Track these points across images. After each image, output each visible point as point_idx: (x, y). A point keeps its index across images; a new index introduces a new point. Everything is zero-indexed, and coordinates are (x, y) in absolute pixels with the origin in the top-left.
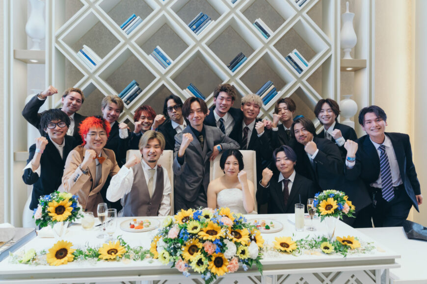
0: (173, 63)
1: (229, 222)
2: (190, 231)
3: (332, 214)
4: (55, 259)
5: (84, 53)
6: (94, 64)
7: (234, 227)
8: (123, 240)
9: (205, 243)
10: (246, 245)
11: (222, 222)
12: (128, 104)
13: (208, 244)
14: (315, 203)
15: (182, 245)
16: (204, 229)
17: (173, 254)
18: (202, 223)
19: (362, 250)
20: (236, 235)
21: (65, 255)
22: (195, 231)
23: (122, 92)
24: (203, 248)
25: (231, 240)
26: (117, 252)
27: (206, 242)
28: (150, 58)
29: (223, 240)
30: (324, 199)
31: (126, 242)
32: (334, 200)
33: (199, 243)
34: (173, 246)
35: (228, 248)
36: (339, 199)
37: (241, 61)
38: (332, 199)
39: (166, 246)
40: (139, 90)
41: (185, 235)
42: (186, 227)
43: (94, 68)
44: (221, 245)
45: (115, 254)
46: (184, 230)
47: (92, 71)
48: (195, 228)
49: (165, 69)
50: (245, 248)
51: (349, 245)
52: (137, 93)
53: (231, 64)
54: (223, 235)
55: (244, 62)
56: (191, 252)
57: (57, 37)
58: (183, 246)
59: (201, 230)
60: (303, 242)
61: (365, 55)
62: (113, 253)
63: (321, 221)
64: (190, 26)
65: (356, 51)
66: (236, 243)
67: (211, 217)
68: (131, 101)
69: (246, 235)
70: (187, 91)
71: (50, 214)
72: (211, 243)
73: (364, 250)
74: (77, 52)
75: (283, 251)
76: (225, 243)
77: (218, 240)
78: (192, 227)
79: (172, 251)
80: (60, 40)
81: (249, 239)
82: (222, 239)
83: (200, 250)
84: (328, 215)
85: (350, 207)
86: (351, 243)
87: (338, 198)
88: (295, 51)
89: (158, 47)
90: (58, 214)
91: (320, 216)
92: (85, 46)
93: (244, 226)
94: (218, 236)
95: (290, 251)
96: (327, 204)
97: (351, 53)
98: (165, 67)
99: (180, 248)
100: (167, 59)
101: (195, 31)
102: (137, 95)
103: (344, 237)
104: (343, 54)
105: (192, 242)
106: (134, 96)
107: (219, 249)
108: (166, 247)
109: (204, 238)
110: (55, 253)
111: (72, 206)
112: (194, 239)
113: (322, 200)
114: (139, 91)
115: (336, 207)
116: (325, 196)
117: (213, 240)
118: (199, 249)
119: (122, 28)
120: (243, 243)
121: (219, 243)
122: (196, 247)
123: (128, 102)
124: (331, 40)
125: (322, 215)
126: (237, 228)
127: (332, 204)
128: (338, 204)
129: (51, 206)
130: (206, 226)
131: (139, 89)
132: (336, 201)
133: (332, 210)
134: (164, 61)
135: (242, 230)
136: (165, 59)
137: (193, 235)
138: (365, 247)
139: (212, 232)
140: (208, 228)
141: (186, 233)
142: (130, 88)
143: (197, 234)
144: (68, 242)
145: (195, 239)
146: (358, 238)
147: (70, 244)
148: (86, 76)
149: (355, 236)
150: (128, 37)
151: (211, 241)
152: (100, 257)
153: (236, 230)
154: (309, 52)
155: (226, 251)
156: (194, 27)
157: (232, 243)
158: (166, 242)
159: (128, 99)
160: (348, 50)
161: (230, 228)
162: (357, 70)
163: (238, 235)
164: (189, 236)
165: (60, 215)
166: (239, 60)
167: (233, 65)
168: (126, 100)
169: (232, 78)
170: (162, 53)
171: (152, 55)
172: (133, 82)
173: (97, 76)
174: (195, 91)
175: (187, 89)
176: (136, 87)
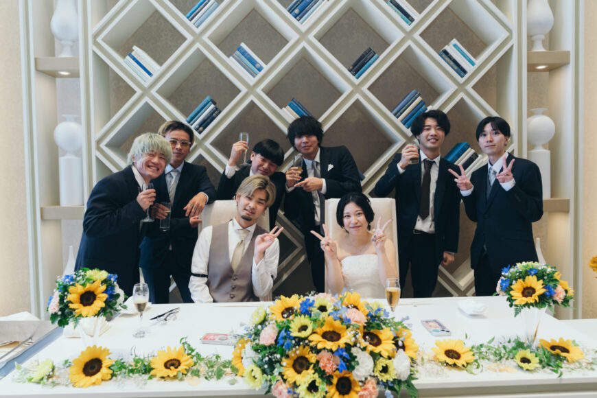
0: (266, 67)
1: (359, 318)
2: (295, 333)
3: (536, 304)
4: (83, 376)
5: (134, 59)
6: (150, 74)
7: (368, 326)
8: (189, 345)
9: (320, 354)
10: (390, 358)
11: (348, 318)
12: (200, 133)
13: (325, 356)
14: (504, 284)
15: (282, 356)
16: (318, 330)
17: (268, 371)
18: (315, 321)
19: (588, 363)
20: (372, 339)
21: (98, 370)
22: (303, 334)
23: (192, 115)
24: (318, 362)
25: (364, 349)
26: (179, 364)
27: (323, 351)
28: (231, 61)
29: (350, 350)
30: (520, 278)
31: (194, 348)
32: (538, 280)
33: (311, 354)
34: (267, 359)
35: (360, 362)
36: (546, 278)
37: (370, 62)
38: (535, 278)
39: (257, 356)
40: (217, 111)
41: (288, 341)
42: (288, 327)
43: (150, 80)
44: (348, 357)
45: (176, 368)
46: (285, 331)
47: (146, 85)
48: (304, 328)
49: (254, 77)
50: (388, 362)
51: (564, 354)
52: (214, 115)
53: (354, 66)
54: (351, 341)
55: (374, 62)
56: (298, 368)
57: (96, 36)
58: (283, 359)
59: (313, 332)
60: (483, 349)
61: (567, 44)
62: (172, 368)
63: (515, 316)
64: (291, 11)
65: (552, 38)
66: (372, 353)
67: (330, 310)
68: (205, 128)
69: (388, 339)
70: (287, 110)
71: (71, 306)
72: (330, 354)
73: (592, 363)
74: (124, 57)
75: (450, 365)
76: (355, 354)
77: (342, 349)
78: (299, 326)
79: (266, 366)
80: (99, 40)
81: (394, 347)
82: (348, 347)
83: (312, 366)
84: (527, 305)
85: (566, 291)
86: (566, 351)
87: (544, 276)
88: (455, 41)
89: (243, 45)
90: (85, 305)
91: (513, 307)
92: (135, 48)
93: (384, 324)
94: (342, 342)
95: (463, 366)
96: (525, 286)
97: (543, 42)
98: (254, 75)
99: (279, 362)
100: (257, 63)
101: (298, 18)
102: (214, 118)
103: (552, 340)
104: (531, 43)
105: (298, 351)
106: (209, 120)
107: (344, 364)
108: (256, 359)
109: (319, 347)
110: (83, 366)
111: (105, 292)
112: (301, 347)
113: (516, 280)
114: (216, 113)
115: (543, 291)
116: (520, 273)
117: (334, 349)
118: (312, 364)
119: (188, 18)
120: (385, 354)
121: (345, 354)
122: (306, 360)
123: (201, 129)
124: (512, 22)
125: (516, 306)
126: (373, 327)
127: (533, 286)
128: (545, 286)
129: (74, 293)
130: (322, 325)
131: (217, 109)
132: (541, 282)
133: (535, 297)
134: (252, 67)
135: (381, 331)
136: (254, 63)
137: (299, 340)
138: (593, 359)
139: (332, 336)
140: (326, 328)
141: (288, 337)
142: (202, 108)
143: (306, 338)
144: (103, 348)
145: (304, 347)
146: (576, 342)
147: (106, 351)
148: (139, 92)
149: (572, 339)
150: (198, 31)
151: (331, 351)
152: (152, 372)
153: (372, 331)
154: (476, 43)
155: (357, 367)
156: (297, 11)
157: (366, 354)
158: (256, 350)
159: (201, 125)
160: (539, 38)
161: (362, 328)
162: (554, 69)
163: (376, 341)
164: (294, 342)
165: (88, 308)
166: (366, 59)
167: (357, 67)
168: (197, 126)
169: (357, 88)
170: (248, 54)
171: (233, 57)
172: (207, 99)
173: (154, 92)
174: (301, 110)
175: (288, 106)
176: (212, 106)
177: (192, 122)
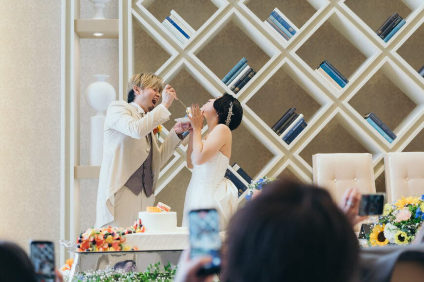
0: (299, 31)
5: (172, 22)
6: (187, 36)
23: (228, 75)
28: (266, 25)
37: (398, 26)
40: (252, 73)
43: (187, 42)
47: (183, 47)
49: (288, 40)
52: (249, 75)
53: (383, 31)
55: (400, 27)
68: (240, 88)
70: (320, 71)
74: (161, 21)
80: (138, 4)
89: (276, 10)
92: (173, 12)
98: (287, 38)
100: (290, 27)
102: (249, 79)
106: (244, 81)
114: (251, 73)
123: (237, 89)
131: (252, 70)
134: (286, 32)
136: (287, 27)
142: (238, 69)
159: (237, 85)
166: (394, 23)
167: (386, 31)
168: (233, 87)
169: (385, 52)
170: (282, 19)
171: (268, 21)
172: (243, 60)
173: (191, 53)
174: (333, 72)
175: (320, 68)
176: (248, 68)
177: (228, 83)
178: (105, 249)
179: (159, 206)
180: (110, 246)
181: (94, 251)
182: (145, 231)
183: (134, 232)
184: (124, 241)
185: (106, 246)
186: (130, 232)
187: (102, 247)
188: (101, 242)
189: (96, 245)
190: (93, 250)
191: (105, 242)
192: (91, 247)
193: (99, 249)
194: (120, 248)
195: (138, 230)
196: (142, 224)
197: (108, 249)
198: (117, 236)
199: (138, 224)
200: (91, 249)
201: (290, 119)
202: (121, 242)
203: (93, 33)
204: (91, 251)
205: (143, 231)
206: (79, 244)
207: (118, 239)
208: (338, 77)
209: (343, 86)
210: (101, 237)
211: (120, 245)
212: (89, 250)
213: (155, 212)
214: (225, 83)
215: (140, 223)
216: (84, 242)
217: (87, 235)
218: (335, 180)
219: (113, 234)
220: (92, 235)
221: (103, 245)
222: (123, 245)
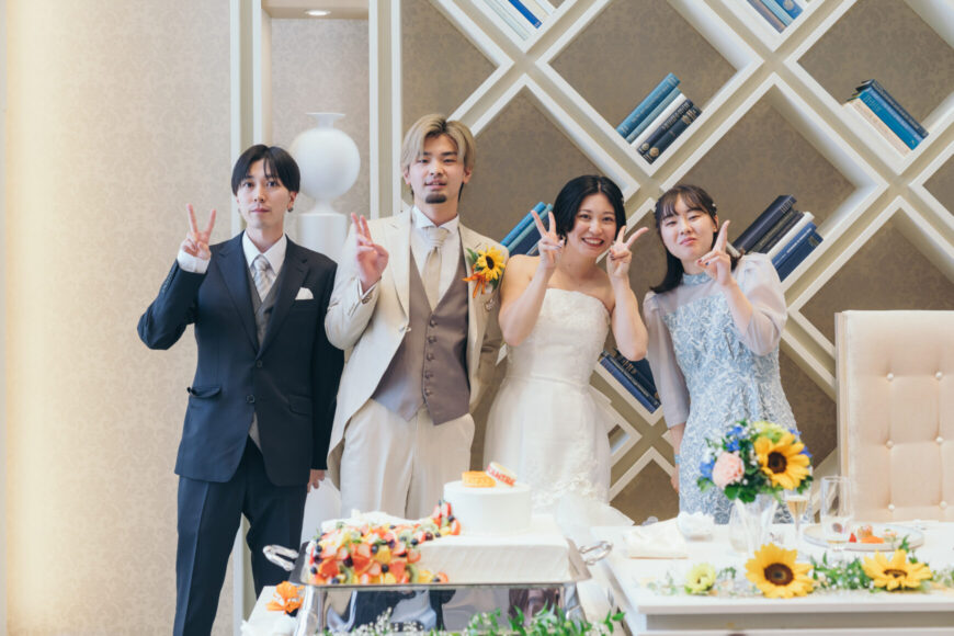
0: (808, 8)
6: (534, 21)
12: (651, 160)
23: (631, 118)
26: (905, 575)
40: (691, 110)
43: (535, 34)
47: (524, 46)
49: (780, 31)
52: (685, 118)
68: (662, 149)
70: (858, 106)
90: (774, 473)
98: (779, 25)
102: (684, 126)
106: (671, 132)
114: (689, 113)
123: (653, 150)
131: (691, 105)
134: (777, 6)
142: (657, 103)
148: (505, 65)
159: (652, 142)
168: (645, 146)
172: (669, 79)
173: (542, 62)
174: (889, 109)
175: (858, 100)
176: (681, 99)
177: (632, 135)
178: (373, 577)
179: (493, 473)
180: (385, 569)
181: (349, 583)
182: (462, 532)
183: (438, 536)
184: (418, 559)
185: (376, 570)
186: (428, 538)
187: (367, 572)
188: (366, 561)
189: (353, 568)
190: (346, 579)
191: (375, 562)
192: (342, 572)
193: (359, 576)
194: (407, 575)
195: (445, 529)
196: (455, 514)
197: (382, 577)
198: (401, 548)
199: (445, 513)
200: (341, 577)
201: (781, 224)
202: (409, 562)
203: (307, 10)
204: (341, 584)
205: (456, 533)
206: (314, 565)
207: (404, 555)
208: (903, 123)
209: (912, 145)
210: (365, 551)
211: (407, 568)
212: (338, 581)
213: (483, 486)
214: (625, 136)
215: (450, 512)
216: (325, 562)
217: (333, 543)
218: (890, 376)
219: (391, 544)
220: (344, 546)
221: (370, 568)
222: (413, 567)
